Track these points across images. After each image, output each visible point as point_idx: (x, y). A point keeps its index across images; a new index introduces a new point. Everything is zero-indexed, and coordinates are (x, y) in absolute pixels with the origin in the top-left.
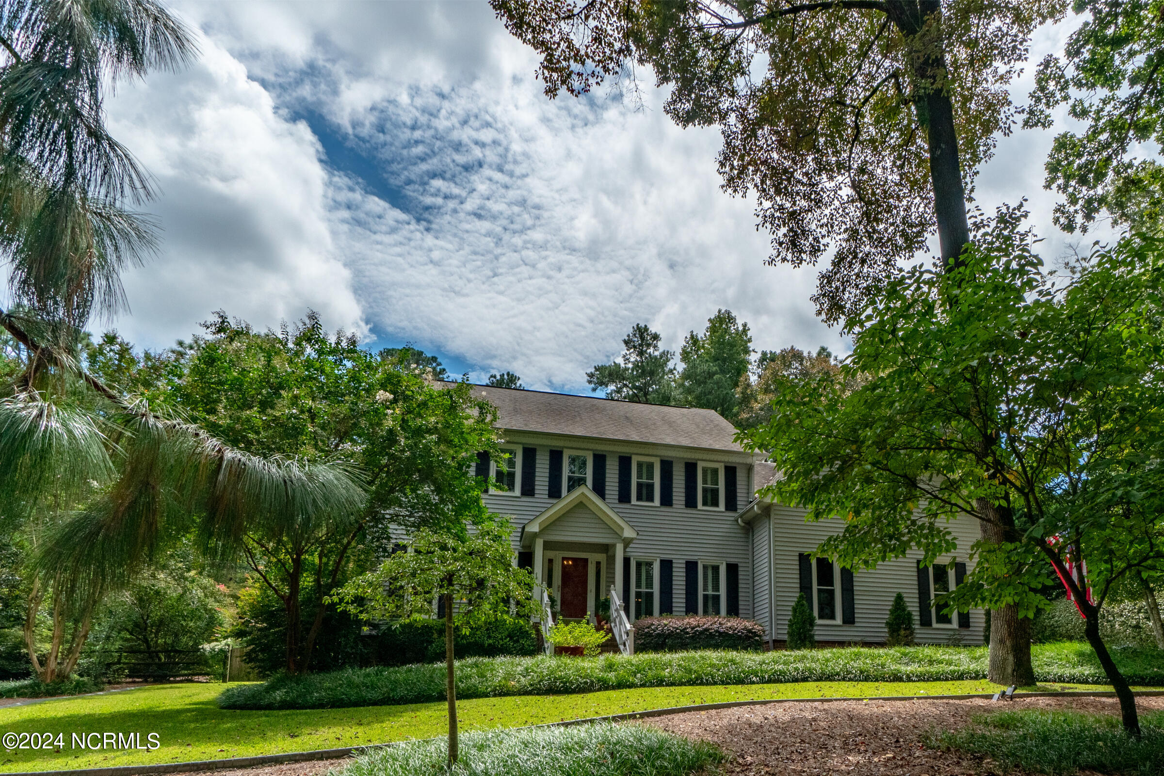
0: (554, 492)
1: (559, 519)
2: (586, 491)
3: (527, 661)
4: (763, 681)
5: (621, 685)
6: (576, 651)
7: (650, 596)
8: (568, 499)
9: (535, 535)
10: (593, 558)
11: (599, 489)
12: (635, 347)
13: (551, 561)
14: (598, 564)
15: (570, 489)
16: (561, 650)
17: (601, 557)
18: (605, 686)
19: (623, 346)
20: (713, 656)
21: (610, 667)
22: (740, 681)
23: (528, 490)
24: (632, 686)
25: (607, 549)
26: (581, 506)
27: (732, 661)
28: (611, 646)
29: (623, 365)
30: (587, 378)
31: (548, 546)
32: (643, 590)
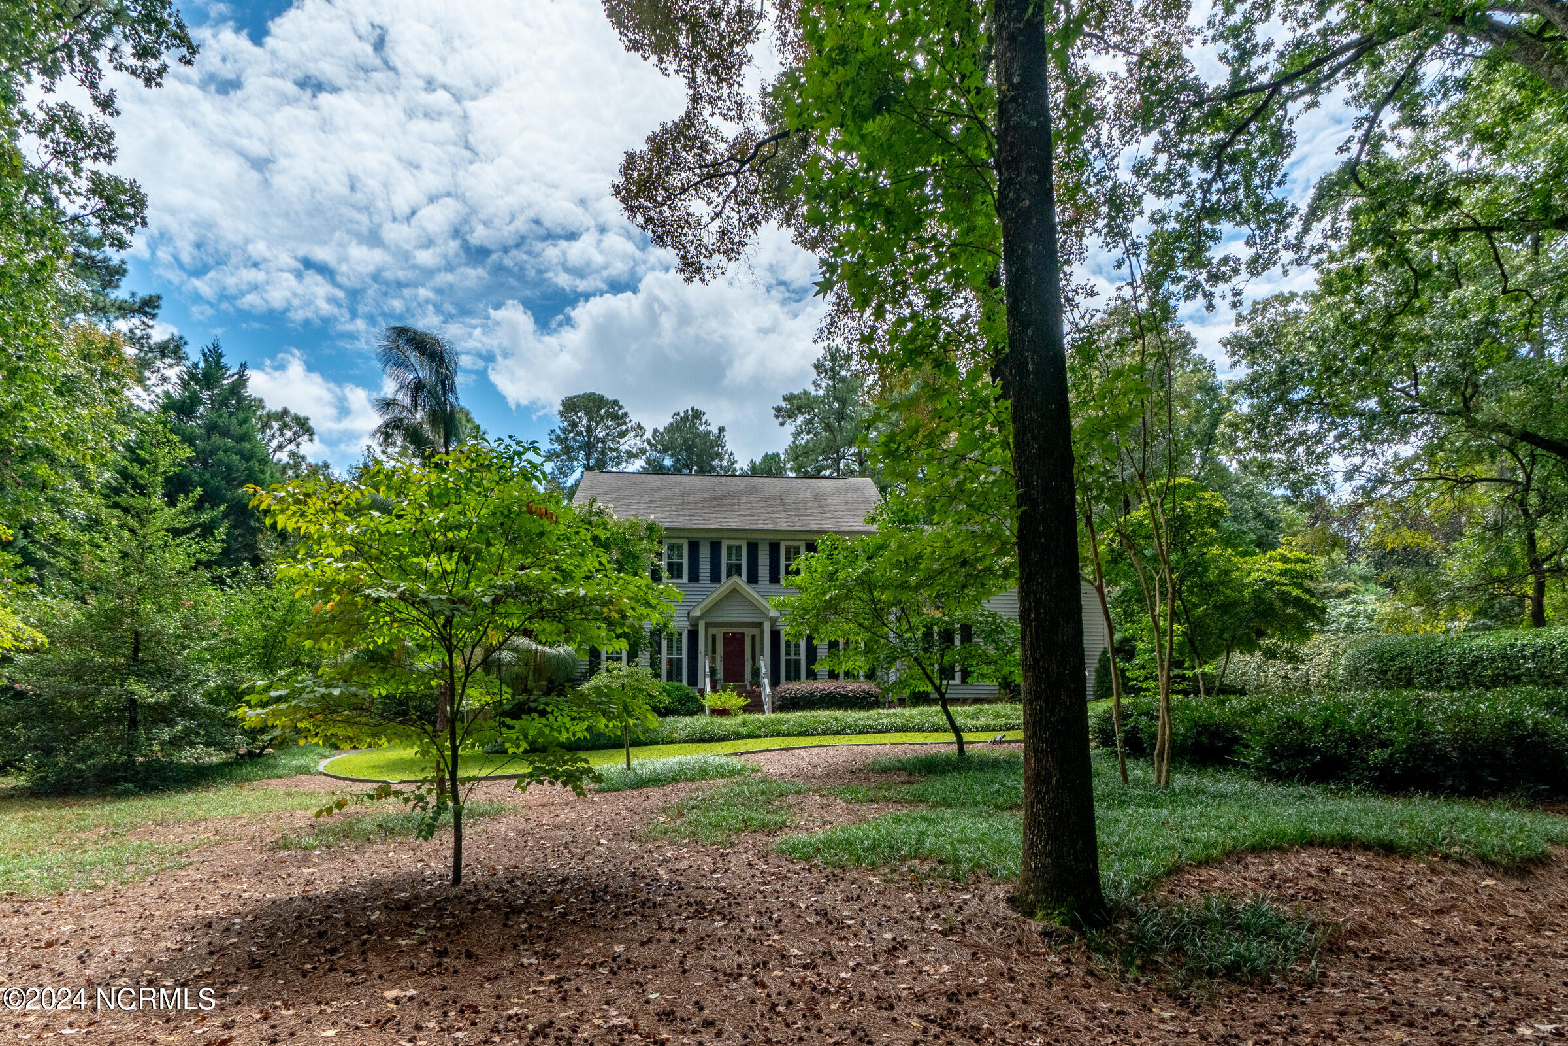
0: (715, 578)
1: (717, 604)
2: (741, 581)
3: (687, 720)
4: (855, 732)
5: (749, 736)
6: (723, 712)
7: (797, 662)
8: (726, 584)
9: (698, 618)
10: (749, 633)
11: (753, 579)
12: (826, 371)
13: (714, 637)
14: (753, 637)
15: (729, 575)
16: (716, 712)
17: (755, 631)
18: (739, 736)
19: (814, 371)
20: (823, 714)
21: (744, 724)
22: (838, 733)
23: (694, 578)
24: (758, 736)
25: (760, 625)
26: (734, 592)
27: (836, 719)
28: (755, 706)
29: (813, 393)
30: (773, 412)
31: (708, 625)
32: (793, 657)
